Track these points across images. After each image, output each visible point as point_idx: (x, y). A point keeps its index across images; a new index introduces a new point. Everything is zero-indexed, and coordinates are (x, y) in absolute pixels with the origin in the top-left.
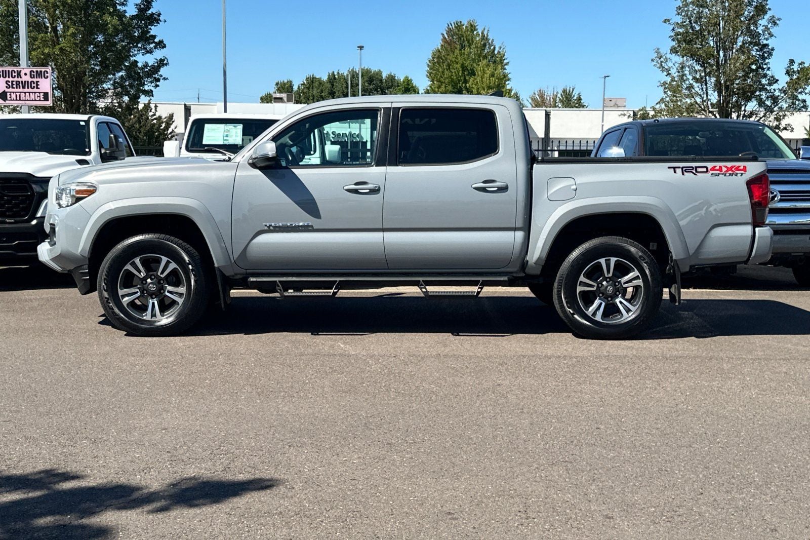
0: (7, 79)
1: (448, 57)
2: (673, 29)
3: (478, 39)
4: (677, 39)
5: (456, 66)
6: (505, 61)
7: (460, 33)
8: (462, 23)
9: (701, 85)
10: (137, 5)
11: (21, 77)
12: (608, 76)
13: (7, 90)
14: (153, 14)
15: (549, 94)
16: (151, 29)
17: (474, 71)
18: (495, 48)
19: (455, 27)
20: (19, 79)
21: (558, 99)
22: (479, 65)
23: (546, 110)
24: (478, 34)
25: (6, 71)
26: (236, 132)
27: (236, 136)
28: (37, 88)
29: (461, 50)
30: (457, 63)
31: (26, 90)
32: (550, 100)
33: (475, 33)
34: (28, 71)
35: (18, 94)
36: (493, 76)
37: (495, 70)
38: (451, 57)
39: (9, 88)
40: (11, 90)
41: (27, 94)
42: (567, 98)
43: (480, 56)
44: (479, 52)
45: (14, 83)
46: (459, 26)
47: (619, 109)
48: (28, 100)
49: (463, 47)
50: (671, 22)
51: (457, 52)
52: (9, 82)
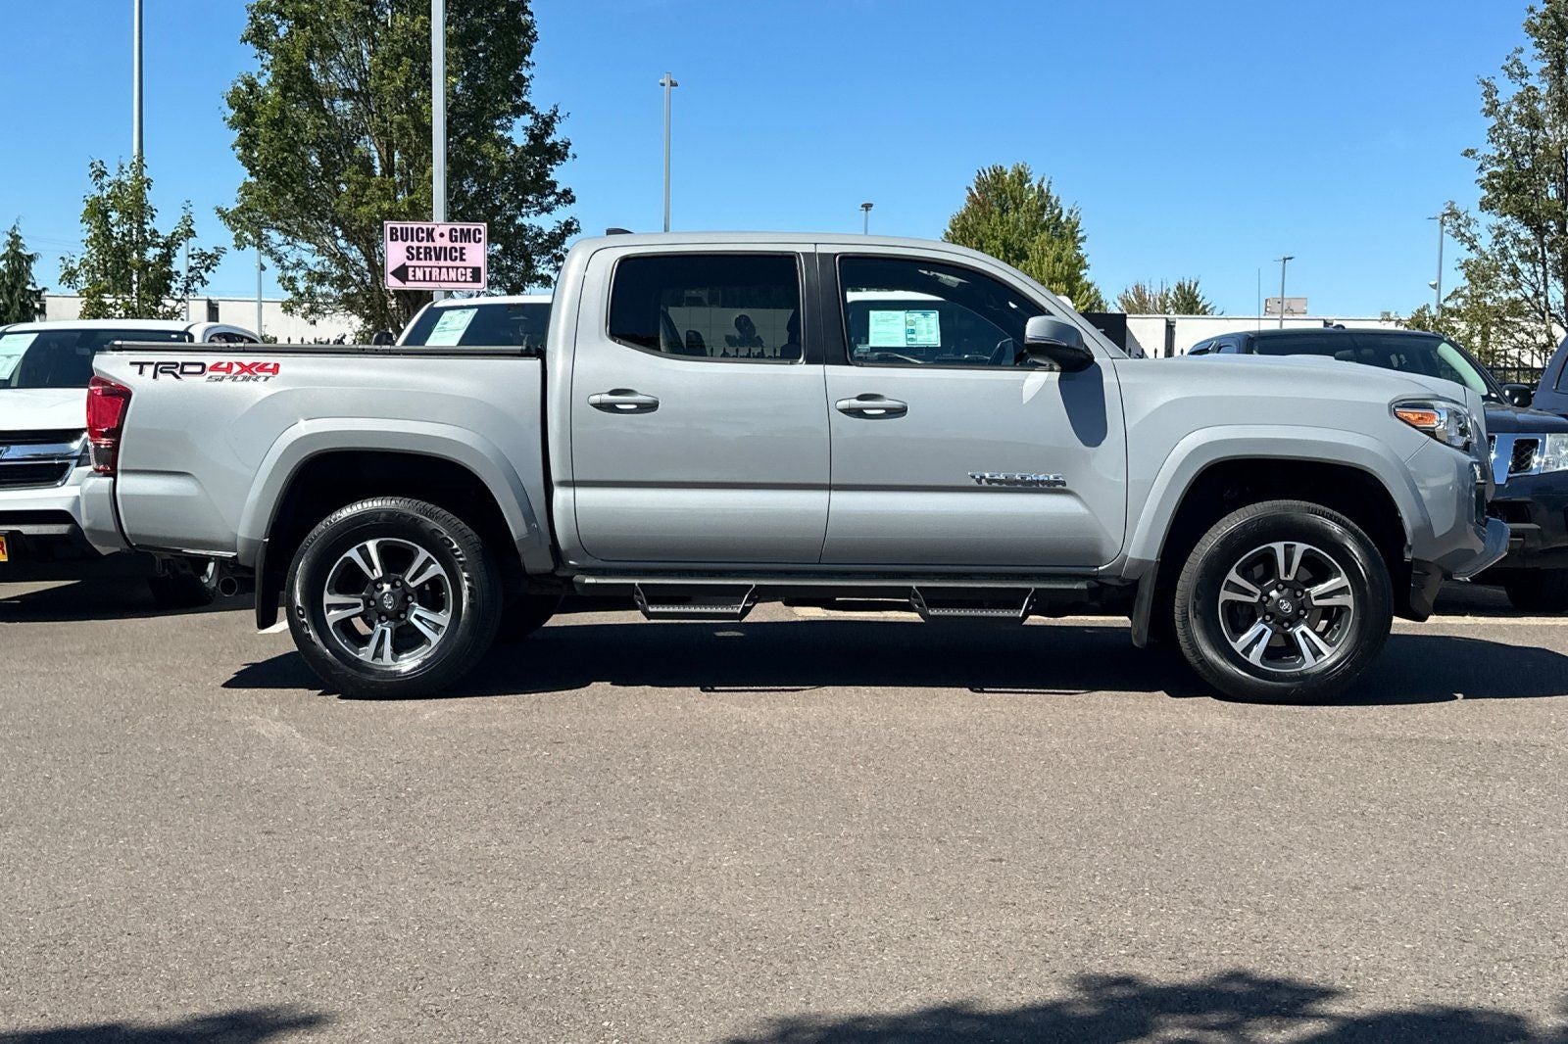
0: (409, 243)
1: (980, 228)
2: (1481, 168)
3: (1031, 196)
4: (1492, 185)
5: (993, 242)
6: (1080, 235)
7: (1000, 186)
8: (1004, 170)
9: (1534, 267)
10: (526, 128)
11: (433, 241)
12: (1290, 258)
13: (408, 263)
14: (555, 144)
15: (1153, 291)
16: (552, 170)
17: (1025, 253)
18: (1061, 212)
19: (991, 176)
20: (431, 244)
21: (1168, 301)
22: (1034, 241)
23: (1167, 319)
24: (1031, 188)
25: (407, 229)
26: (928, 325)
27: (929, 332)
28: (462, 260)
29: (1001, 215)
30: (995, 238)
31: (442, 263)
32: (1155, 302)
33: (1027, 186)
34: (446, 229)
35: (428, 270)
36: (1059, 259)
37: (1063, 250)
38: (984, 228)
39: (413, 259)
40: (415, 262)
41: (444, 270)
42: (1185, 299)
43: (1037, 226)
44: (1034, 218)
45: (422, 250)
46: (998, 174)
47: (1296, 317)
48: (444, 281)
49: (1005, 211)
50: (1477, 154)
51: (995, 218)
52: (413, 249)
